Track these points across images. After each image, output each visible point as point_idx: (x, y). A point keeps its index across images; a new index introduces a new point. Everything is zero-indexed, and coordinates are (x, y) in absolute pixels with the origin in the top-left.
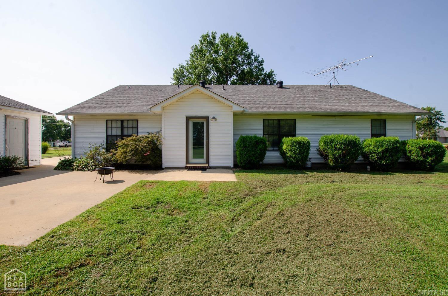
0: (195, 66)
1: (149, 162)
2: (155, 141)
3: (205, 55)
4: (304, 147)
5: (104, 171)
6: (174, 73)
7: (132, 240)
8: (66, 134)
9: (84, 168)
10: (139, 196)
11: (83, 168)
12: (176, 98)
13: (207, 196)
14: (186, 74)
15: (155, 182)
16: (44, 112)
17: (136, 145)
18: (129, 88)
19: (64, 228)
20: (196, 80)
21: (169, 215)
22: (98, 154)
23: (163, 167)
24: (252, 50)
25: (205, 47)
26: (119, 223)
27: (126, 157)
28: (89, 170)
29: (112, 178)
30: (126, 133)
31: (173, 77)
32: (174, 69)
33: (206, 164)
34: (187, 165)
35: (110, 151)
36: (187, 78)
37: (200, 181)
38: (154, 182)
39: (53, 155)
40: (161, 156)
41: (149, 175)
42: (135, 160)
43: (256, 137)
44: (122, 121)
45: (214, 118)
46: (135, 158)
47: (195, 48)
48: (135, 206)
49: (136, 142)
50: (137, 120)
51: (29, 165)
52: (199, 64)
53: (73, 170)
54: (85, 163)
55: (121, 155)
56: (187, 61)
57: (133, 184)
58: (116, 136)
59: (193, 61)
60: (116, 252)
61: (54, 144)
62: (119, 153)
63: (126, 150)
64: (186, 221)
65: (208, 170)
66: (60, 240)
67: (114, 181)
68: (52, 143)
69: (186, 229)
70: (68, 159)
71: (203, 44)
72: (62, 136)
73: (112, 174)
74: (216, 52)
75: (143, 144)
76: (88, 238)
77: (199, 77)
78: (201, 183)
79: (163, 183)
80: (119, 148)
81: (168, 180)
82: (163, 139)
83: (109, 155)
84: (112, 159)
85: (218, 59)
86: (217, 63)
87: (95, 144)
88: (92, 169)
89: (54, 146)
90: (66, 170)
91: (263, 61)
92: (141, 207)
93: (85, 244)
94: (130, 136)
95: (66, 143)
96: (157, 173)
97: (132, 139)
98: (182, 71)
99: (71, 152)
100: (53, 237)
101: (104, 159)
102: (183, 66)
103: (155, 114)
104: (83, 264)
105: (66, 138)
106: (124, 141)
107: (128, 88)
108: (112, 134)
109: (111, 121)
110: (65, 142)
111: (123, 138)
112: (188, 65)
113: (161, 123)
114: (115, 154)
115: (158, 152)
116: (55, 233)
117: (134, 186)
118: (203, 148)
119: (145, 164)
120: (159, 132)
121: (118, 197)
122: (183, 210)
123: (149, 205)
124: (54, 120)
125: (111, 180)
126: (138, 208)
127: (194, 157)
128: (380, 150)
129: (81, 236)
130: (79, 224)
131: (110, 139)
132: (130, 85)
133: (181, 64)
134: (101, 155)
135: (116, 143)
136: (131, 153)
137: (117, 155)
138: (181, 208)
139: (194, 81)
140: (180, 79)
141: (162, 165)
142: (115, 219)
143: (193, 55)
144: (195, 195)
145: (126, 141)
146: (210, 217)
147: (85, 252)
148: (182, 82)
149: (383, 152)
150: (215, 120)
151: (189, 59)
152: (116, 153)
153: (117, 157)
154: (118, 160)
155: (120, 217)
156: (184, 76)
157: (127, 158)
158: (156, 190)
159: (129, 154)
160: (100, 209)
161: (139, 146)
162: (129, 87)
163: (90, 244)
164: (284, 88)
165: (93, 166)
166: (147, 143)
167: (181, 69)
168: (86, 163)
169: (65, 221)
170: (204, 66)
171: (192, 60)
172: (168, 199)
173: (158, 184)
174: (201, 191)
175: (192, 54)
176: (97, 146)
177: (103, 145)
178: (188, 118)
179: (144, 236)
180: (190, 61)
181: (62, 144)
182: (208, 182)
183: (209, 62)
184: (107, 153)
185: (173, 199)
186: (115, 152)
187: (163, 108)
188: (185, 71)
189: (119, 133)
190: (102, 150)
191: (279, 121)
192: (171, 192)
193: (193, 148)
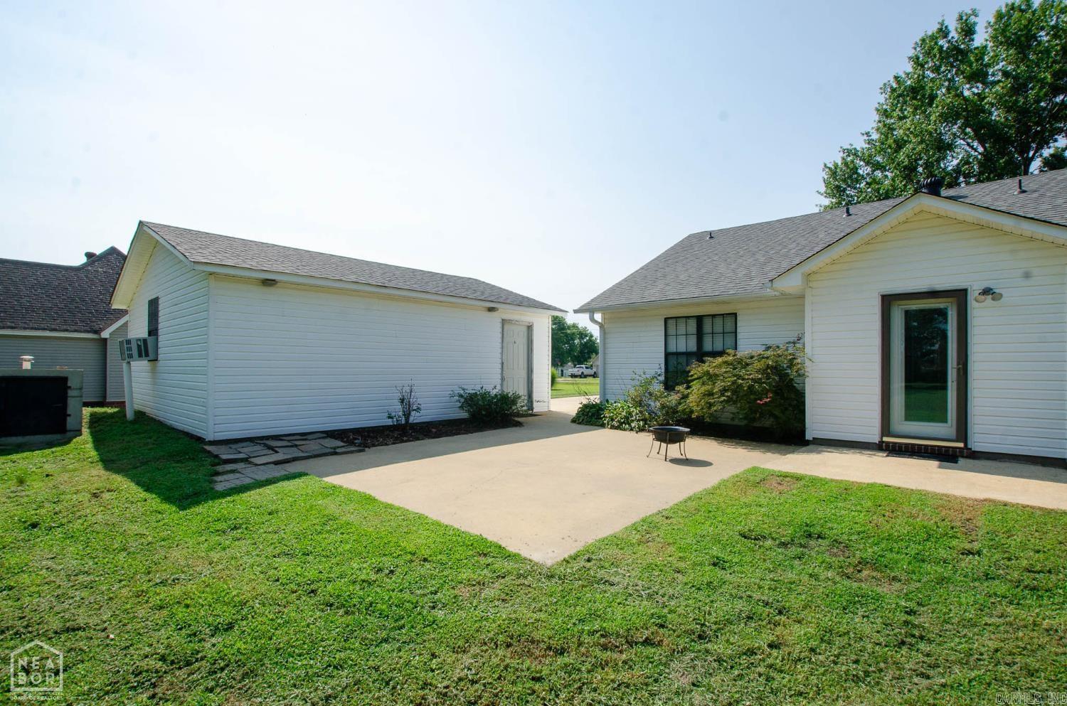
0: (895, 141)
1: (768, 422)
2: (785, 366)
3: (932, 98)
5: (667, 435)
6: (826, 177)
7: (752, 618)
8: (581, 352)
9: (623, 424)
10: (754, 509)
11: (621, 424)
12: (847, 245)
13: (976, 546)
14: (864, 170)
15: (792, 477)
16: (555, 309)
17: (735, 376)
18: (711, 237)
19: (607, 547)
20: (901, 182)
21: (848, 577)
22: (651, 394)
23: (809, 436)
25: (932, 72)
26: (715, 564)
27: (711, 405)
28: (632, 430)
29: (683, 453)
30: (708, 347)
31: (823, 189)
32: (825, 165)
33: (957, 440)
34: (885, 439)
35: (674, 390)
36: (867, 183)
37: (943, 495)
38: (787, 476)
39: (564, 393)
40: (802, 408)
41: (769, 455)
42: (733, 413)
44: (700, 319)
45: (987, 292)
46: (731, 408)
47: (895, 86)
48: (749, 530)
49: (736, 368)
50: (735, 315)
51: (532, 410)
52: (911, 133)
53: (603, 426)
54: (624, 414)
55: (698, 400)
56: (868, 134)
57: (734, 473)
58: (688, 354)
59: (889, 128)
60: (717, 637)
61: (562, 371)
62: (695, 396)
63: (713, 389)
64: (911, 612)
65: (962, 461)
66: (602, 572)
67: (687, 459)
68: (560, 369)
69: (913, 636)
70: (594, 403)
71: (922, 66)
72: (575, 356)
73: (682, 443)
74: (978, 76)
75: (752, 373)
76: (653, 582)
77: (909, 172)
78: (945, 502)
79: (815, 481)
80: (695, 382)
81: (829, 477)
82: (808, 363)
83: (673, 398)
84: (680, 408)
85: (985, 98)
86: (983, 111)
87: (644, 373)
88: (639, 428)
89: (562, 375)
90: (592, 425)
92: (765, 537)
93: (650, 596)
94: (721, 354)
95: (581, 370)
96: (793, 452)
97: (725, 362)
98: (851, 166)
99: (598, 387)
100: (589, 560)
101: (663, 406)
102: (855, 149)
103: (784, 296)
104: (650, 640)
105: (582, 360)
106: (705, 367)
107: (708, 238)
108: (678, 351)
109: (674, 321)
110: (581, 367)
111: (704, 358)
112: (869, 143)
113: (803, 317)
114: (685, 397)
115: (793, 396)
116: (593, 553)
117: (739, 479)
118: (945, 388)
119: (757, 424)
120: (794, 343)
121: (703, 500)
122: (893, 574)
123: (783, 536)
124: (563, 325)
125: (681, 457)
126: (755, 539)
127: (909, 417)
129: (640, 574)
130: (632, 545)
131: (673, 361)
132: (713, 231)
133: (849, 147)
134: (657, 399)
135: (689, 372)
136: (723, 395)
137: (691, 398)
138: (886, 566)
139: (892, 186)
140: (844, 190)
141: (804, 431)
142: (706, 553)
143: (886, 110)
144: (929, 536)
145: (711, 365)
146: (1001, 620)
147: (652, 614)
148: (852, 196)
150: (993, 299)
151: (875, 125)
152: (688, 394)
153: (691, 405)
154: (692, 412)
155: (716, 551)
156: (860, 178)
157: (715, 408)
158: (799, 499)
159: (719, 397)
160: (669, 521)
161: (743, 379)
162: (711, 235)
163: (658, 598)
165: (639, 420)
166: (764, 371)
167: (849, 159)
168: (626, 413)
169: (606, 532)
170: (930, 134)
171: (885, 126)
172: (838, 530)
173: (802, 483)
174: (952, 528)
175: (885, 107)
176: (648, 376)
177: (659, 375)
178: (888, 301)
179: (783, 618)
180: (877, 130)
181: (576, 371)
182: (970, 499)
183: (950, 116)
184: (668, 395)
185: (854, 534)
186: (686, 392)
187: (808, 277)
188: (862, 163)
189: (693, 347)
190: (657, 388)
192: (843, 512)
193: (907, 388)
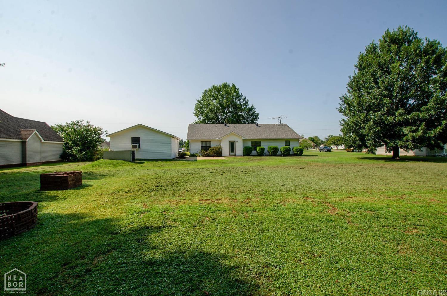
4: (263, 149)
24: (241, 94)
30: (207, 146)
33: (235, 154)
34: (229, 155)
35: (202, 152)
40: (221, 152)
41: (218, 158)
43: (249, 147)
44: (206, 142)
45: (237, 141)
50: (210, 141)
91: (248, 101)
96: (220, 157)
108: (203, 146)
109: (202, 142)
113: (221, 143)
118: (234, 150)
127: (231, 153)
128: (284, 150)
131: (202, 148)
141: (222, 155)
149: (285, 151)
164: (259, 126)
178: (229, 141)
189: (205, 145)
191: (256, 141)
193: (231, 150)
